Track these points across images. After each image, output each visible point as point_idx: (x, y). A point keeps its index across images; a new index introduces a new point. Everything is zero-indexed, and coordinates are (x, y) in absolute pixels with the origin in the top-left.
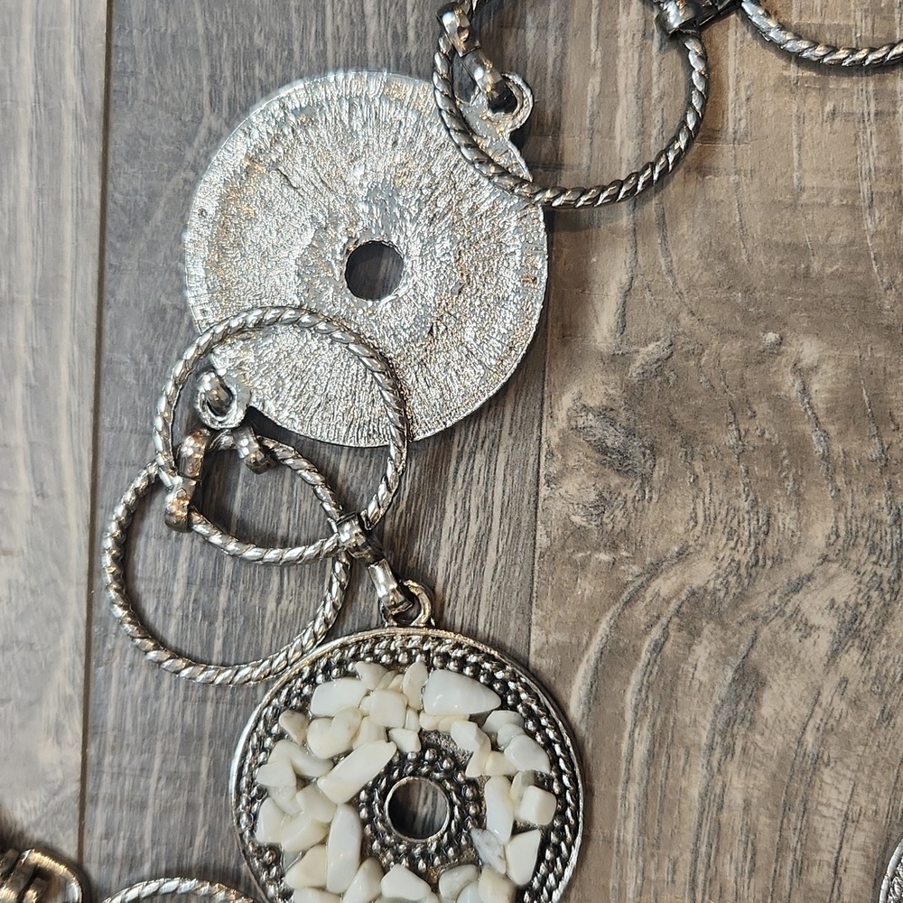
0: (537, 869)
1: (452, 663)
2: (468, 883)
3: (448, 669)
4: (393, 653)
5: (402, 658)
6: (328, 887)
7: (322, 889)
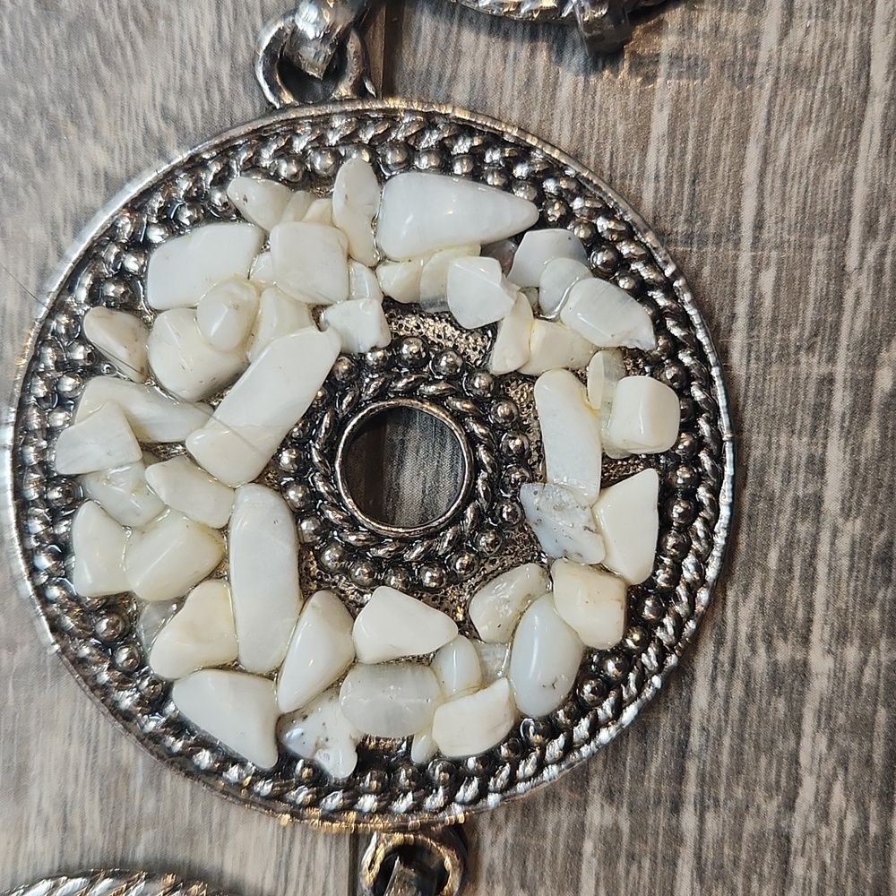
0: (660, 549)
1: (424, 160)
2: (530, 598)
3: (419, 170)
4: (302, 158)
5: (321, 162)
6: (246, 662)
7: (232, 667)
